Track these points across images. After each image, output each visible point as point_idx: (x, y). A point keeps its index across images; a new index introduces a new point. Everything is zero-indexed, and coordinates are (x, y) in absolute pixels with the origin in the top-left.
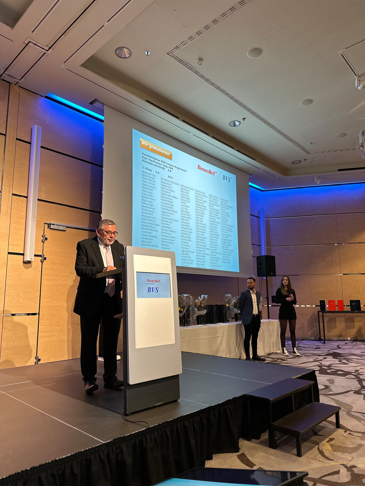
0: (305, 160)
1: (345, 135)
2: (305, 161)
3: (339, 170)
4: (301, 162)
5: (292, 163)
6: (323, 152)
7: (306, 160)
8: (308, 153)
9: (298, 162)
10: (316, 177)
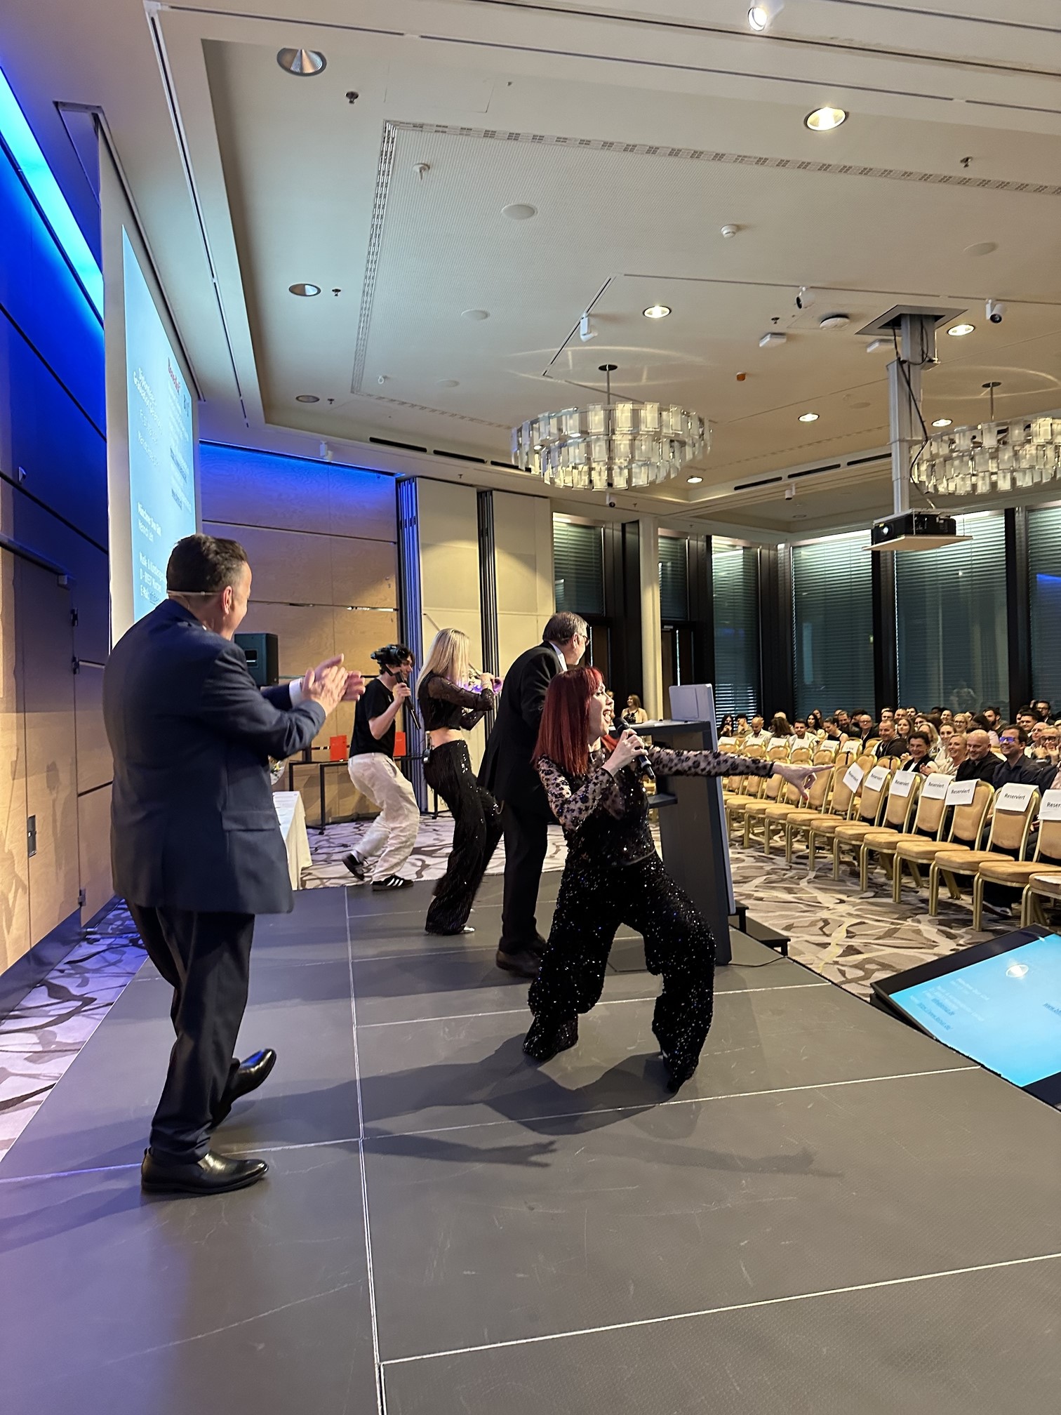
0: (331, 400)
1: (456, 383)
2: (330, 403)
3: (373, 440)
4: (317, 400)
5: (297, 398)
6: (380, 398)
7: (333, 402)
8: (352, 392)
9: (311, 399)
10: (323, 442)
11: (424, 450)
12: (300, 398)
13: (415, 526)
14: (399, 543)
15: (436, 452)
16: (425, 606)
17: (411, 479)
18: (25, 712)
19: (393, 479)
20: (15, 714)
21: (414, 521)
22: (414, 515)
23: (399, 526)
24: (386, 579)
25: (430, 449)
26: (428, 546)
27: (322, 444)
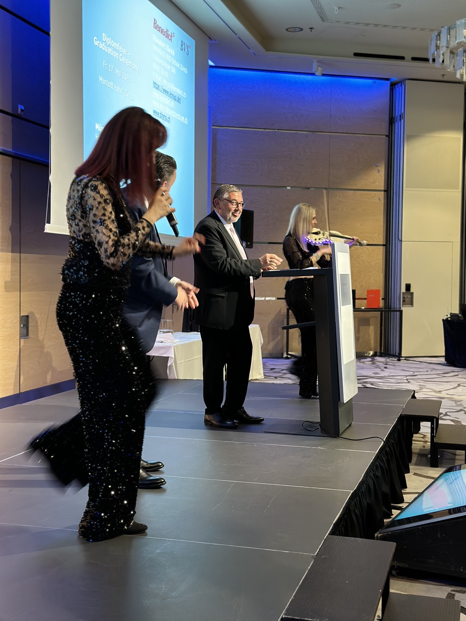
0: (311, 28)
1: (399, 6)
2: (311, 31)
3: (356, 55)
4: (302, 29)
5: (287, 30)
6: (347, 23)
7: (313, 30)
8: (323, 21)
9: (297, 29)
10: (315, 61)
11: (402, 58)
12: (289, 30)
13: (402, 121)
14: (390, 136)
15: (414, 59)
16: (406, 187)
17: (401, 82)
18: (20, 253)
19: (388, 82)
20: (10, 254)
21: (401, 117)
22: (403, 112)
23: (391, 121)
24: (376, 166)
25: (408, 57)
26: (411, 137)
27: (314, 62)
